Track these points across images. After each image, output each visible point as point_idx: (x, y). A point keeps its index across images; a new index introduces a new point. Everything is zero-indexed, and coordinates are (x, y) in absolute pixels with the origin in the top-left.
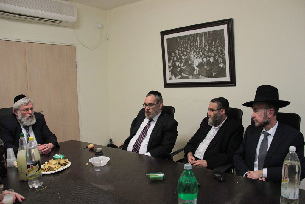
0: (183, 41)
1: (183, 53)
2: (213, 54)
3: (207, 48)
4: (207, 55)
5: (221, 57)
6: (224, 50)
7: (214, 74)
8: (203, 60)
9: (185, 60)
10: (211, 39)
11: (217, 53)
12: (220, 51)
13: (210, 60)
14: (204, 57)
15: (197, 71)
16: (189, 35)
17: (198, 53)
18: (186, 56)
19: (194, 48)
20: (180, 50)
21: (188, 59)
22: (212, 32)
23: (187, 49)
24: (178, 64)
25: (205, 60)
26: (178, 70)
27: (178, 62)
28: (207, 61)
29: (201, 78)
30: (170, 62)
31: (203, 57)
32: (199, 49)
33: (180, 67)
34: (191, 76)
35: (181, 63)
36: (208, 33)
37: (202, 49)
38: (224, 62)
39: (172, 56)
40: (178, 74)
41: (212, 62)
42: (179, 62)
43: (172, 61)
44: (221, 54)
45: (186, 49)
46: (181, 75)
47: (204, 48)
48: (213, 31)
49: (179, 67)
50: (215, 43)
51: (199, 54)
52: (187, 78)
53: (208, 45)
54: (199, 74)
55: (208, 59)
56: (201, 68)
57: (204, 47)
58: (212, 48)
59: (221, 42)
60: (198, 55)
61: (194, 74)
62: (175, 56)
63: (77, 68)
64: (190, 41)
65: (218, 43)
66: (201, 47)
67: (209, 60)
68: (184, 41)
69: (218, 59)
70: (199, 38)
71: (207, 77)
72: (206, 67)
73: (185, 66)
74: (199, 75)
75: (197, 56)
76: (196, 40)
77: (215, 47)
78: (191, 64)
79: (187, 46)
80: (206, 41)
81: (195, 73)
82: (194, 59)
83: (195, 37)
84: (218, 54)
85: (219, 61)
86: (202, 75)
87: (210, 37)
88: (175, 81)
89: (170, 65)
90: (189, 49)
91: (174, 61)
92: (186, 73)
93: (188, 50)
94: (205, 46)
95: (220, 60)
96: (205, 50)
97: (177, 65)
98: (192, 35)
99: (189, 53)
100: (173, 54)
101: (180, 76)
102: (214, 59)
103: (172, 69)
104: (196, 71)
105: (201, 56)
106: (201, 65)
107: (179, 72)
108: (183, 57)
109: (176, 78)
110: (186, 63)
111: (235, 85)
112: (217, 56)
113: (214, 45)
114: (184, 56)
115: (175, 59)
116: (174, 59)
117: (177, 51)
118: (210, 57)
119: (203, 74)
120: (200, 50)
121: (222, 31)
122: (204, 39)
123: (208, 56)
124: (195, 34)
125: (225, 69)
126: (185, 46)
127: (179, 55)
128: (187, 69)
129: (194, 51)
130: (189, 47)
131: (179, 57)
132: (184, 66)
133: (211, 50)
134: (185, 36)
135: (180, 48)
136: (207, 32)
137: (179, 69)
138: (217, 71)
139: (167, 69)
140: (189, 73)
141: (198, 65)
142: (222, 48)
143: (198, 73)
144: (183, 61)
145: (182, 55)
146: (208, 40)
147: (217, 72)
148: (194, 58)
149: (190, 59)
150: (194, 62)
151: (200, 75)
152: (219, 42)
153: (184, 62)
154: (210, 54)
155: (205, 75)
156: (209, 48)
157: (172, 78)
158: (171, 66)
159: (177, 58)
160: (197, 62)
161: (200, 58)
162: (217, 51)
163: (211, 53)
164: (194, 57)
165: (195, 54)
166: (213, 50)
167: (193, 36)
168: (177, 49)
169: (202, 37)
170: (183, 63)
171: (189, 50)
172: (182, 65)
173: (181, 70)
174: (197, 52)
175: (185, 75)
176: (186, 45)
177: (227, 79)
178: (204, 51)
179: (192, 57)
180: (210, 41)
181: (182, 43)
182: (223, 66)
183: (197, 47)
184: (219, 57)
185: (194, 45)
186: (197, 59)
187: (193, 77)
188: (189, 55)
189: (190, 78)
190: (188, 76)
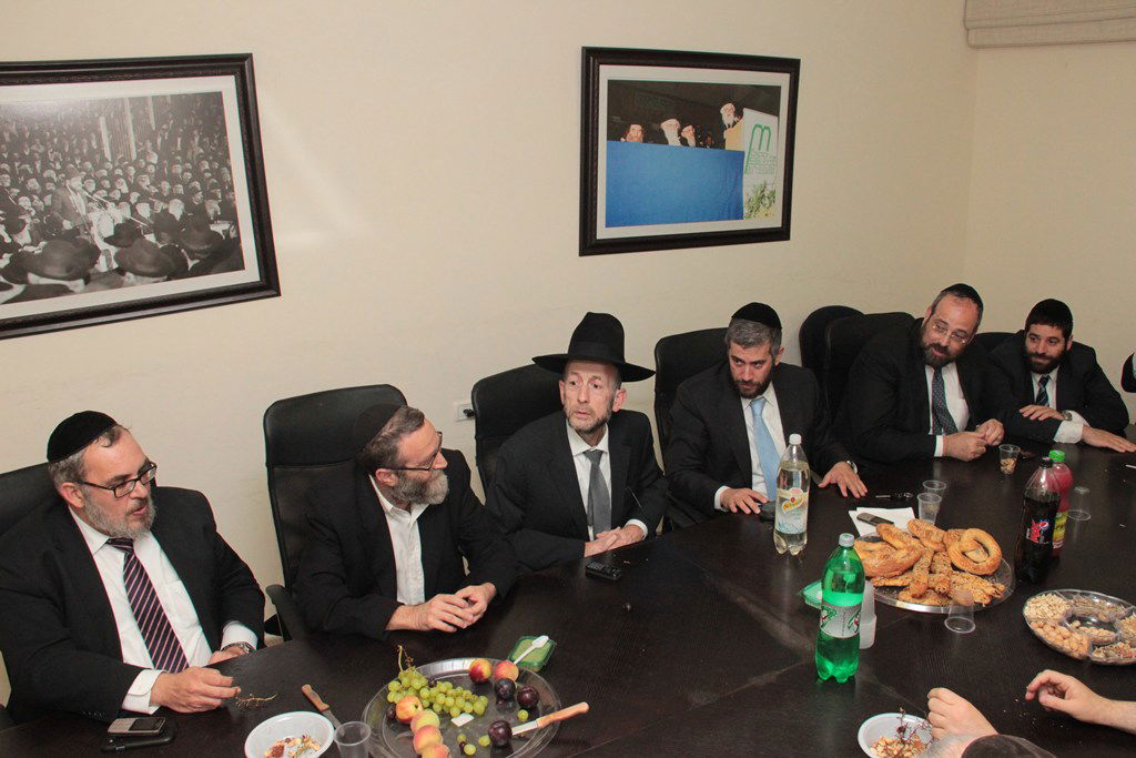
1: (25, 182)
2: (180, 189)
3: (148, 164)
4: (154, 190)
5: (216, 198)
6: (225, 170)
7: (191, 264)
8: (134, 210)
9: (39, 214)
10: (165, 127)
11: (197, 184)
12: (208, 175)
13: (171, 211)
14: (140, 200)
15: (109, 260)
17: (107, 184)
18: (41, 199)
19: (83, 161)
21: (57, 210)
22: (169, 100)
25: (144, 210)
28: (155, 216)
29: (132, 285)
32: (109, 165)
33: (13, 248)
34: (80, 282)
36: (150, 103)
37: (125, 169)
38: (229, 214)
40: (3, 280)
41: (178, 218)
42: (4, 227)
44: (214, 186)
45: (38, 165)
46: (24, 281)
47: (135, 164)
48: (175, 97)
49: (4, 247)
50: (186, 145)
51: (113, 188)
52: (62, 291)
53: (155, 150)
54: (121, 271)
55: (160, 206)
56: (129, 246)
57: (134, 157)
58: (173, 162)
59: (211, 140)
60: (109, 191)
61: (99, 273)
65: (201, 144)
66: (122, 160)
67: (165, 211)
68: (20, 132)
69: (202, 205)
70: (109, 122)
71: (161, 279)
72: (151, 238)
73: (43, 243)
74: (123, 274)
75: (104, 198)
76: (94, 130)
77: (186, 161)
78: (75, 231)
79: (43, 155)
80: (146, 135)
81: (102, 265)
82: (89, 210)
84: (203, 185)
85: (211, 212)
86: (137, 273)
87: (161, 119)
90: (58, 166)
92: (49, 270)
93: (50, 173)
94: (143, 154)
95: (213, 207)
96: (141, 171)
99: (58, 185)
101: (18, 289)
102: (189, 206)
104: (102, 259)
105: (125, 198)
107: (6, 272)
108: (24, 202)
110: (47, 230)
111: (279, 294)
112: (199, 196)
113: (182, 153)
114: (32, 200)
118: (167, 200)
119: (140, 267)
120: (119, 172)
121: (215, 98)
122: (135, 125)
123: (159, 196)
125: (238, 240)
126: (32, 152)
128: (57, 256)
130: (56, 159)
132: (35, 243)
133: (169, 171)
136: (144, 99)
137: (6, 256)
138: (203, 252)
140: (68, 270)
141: (111, 233)
142: (216, 165)
143: (115, 266)
144: (28, 220)
145: (20, 195)
146: (155, 133)
147: (203, 256)
148: (91, 204)
149: (66, 210)
150: (90, 224)
151: (128, 274)
152: (206, 140)
154: (166, 186)
155: (152, 270)
156: (159, 165)
160: (103, 223)
161: (117, 203)
162: (198, 175)
163: (173, 184)
164: (90, 200)
165: (92, 187)
166: (180, 171)
169: (120, 116)
170: (27, 228)
171: (58, 172)
172: (24, 238)
173: (22, 259)
174: (104, 178)
175: (46, 281)
176: (34, 147)
177: (250, 274)
179: (77, 201)
180: (163, 137)
181: (7, 139)
182: (227, 233)
183: (98, 157)
184: (209, 196)
185: (81, 150)
186: (106, 208)
187: (90, 285)
188: (60, 192)
189: (75, 290)
190: (65, 283)
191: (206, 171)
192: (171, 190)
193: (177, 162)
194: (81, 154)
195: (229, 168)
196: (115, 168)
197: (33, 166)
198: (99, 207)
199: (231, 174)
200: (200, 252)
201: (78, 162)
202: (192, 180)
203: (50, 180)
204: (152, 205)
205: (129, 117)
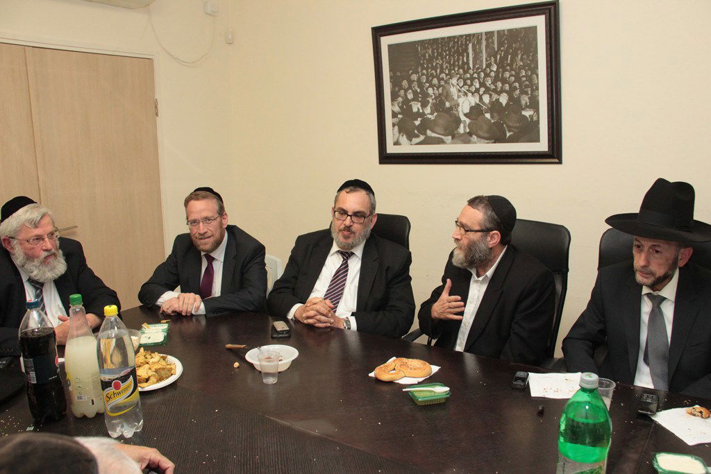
0: (430, 51)
1: (432, 80)
2: (507, 87)
3: (491, 71)
4: (493, 87)
5: (526, 93)
6: (535, 76)
7: (508, 134)
8: (481, 99)
9: (436, 98)
10: (502, 49)
11: (517, 84)
12: (524, 79)
13: (501, 101)
14: (484, 93)
15: (465, 127)
16: (449, 38)
17: (469, 82)
19: (459, 69)
20: (423, 74)
21: (444, 97)
22: (506, 33)
24: (416, 107)
25: (486, 99)
26: (417, 123)
27: (416, 103)
28: (492, 103)
29: (476, 143)
30: (396, 103)
32: (471, 71)
33: (422, 115)
34: (450, 137)
35: (424, 105)
36: (496, 34)
37: (479, 74)
38: (534, 105)
39: (401, 88)
40: (416, 132)
41: (504, 105)
42: (420, 104)
43: (400, 99)
44: (527, 86)
45: (438, 71)
46: (425, 134)
47: (484, 71)
48: (510, 30)
49: (419, 115)
50: (513, 60)
51: (472, 85)
52: (441, 142)
53: (496, 63)
54: (470, 134)
55: (495, 97)
56: (476, 119)
57: (484, 67)
58: (505, 70)
59: (528, 57)
60: (470, 86)
61: (459, 133)
62: (410, 87)
63: (157, 115)
64: (450, 50)
65: (522, 59)
66: (478, 69)
67: (497, 100)
68: (433, 53)
69: (519, 98)
70: (474, 46)
71: (491, 141)
72: (488, 116)
73: (436, 114)
74: (471, 136)
75: (467, 90)
76: (466, 50)
77: (512, 69)
78: (451, 108)
79: (442, 66)
80: (492, 54)
81: (461, 130)
82: (459, 97)
83: (462, 42)
84: (520, 85)
85: (523, 103)
86: (479, 136)
87: (500, 44)
88: (407, 147)
89: (397, 109)
90: (447, 72)
91: (406, 101)
92: (437, 129)
93: (443, 75)
94: (489, 65)
95: (525, 100)
96: (487, 75)
97: (415, 110)
98: (454, 37)
99: (446, 82)
100: (405, 83)
101: (422, 138)
102: (511, 98)
103: (401, 120)
104: (462, 125)
105: (477, 91)
106: (475, 112)
107: (418, 128)
108: (430, 91)
109: (411, 141)
110: (439, 106)
111: (560, 162)
112: (518, 92)
113: (511, 65)
114: (434, 89)
115: (410, 96)
116: (406, 96)
117: (414, 77)
118: (499, 93)
119: (481, 133)
120: (476, 75)
121: (533, 30)
122: (487, 47)
123: (495, 91)
124: (461, 36)
125: (538, 122)
126: (437, 64)
127: (420, 85)
128: (441, 122)
129: (460, 78)
130: (447, 67)
131: (419, 90)
132: (432, 113)
133: (502, 76)
134: (438, 39)
135: (422, 69)
136: (493, 32)
137: (419, 119)
138: (516, 128)
139: (389, 120)
140: (445, 130)
141: (467, 111)
142: (529, 73)
143: (468, 130)
144: (431, 101)
145: (429, 87)
146: (497, 53)
147: (517, 131)
148: (460, 94)
149: (448, 96)
150: (458, 105)
151: (474, 136)
152: (525, 56)
153: (433, 104)
154: (499, 84)
155: (486, 135)
156: (497, 72)
157: (401, 141)
158: (399, 113)
159: (415, 93)
160: (465, 104)
161: (473, 94)
162: (518, 79)
163: (503, 84)
164: (460, 91)
165: (462, 84)
166: (508, 76)
167: (458, 40)
168: (417, 72)
169: (479, 42)
170: (430, 105)
171: (447, 75)
172: (428, 110)
173: (425, 121)
174: (468, 79)
175: (434, 135)
176: (438, 62)
177: (542, 146)
178: (484, 78)
179: (453, 91)
180: (501, 55)
181: (427, 57)
182: (531, 117)
183: (466, 67)
184: (523, 92)
185: (459, 63)
186: (467, 96)
187: (455, 140)
188: (446, 86)
189: (447, 142)
190: (443, 137)
191: (523, 76)
192: (502, 87)
193: (507, 70)
194: (458, 65)
195: (537, 75)
196: (474, 73)
197: (436, 71)
198: (464, 95)
199: (538, 79)
200: (514, 127)
201: (456, 69)
202: (514, 82)
203: (443, 79)
204: (491, 96)
205: (484, 43)
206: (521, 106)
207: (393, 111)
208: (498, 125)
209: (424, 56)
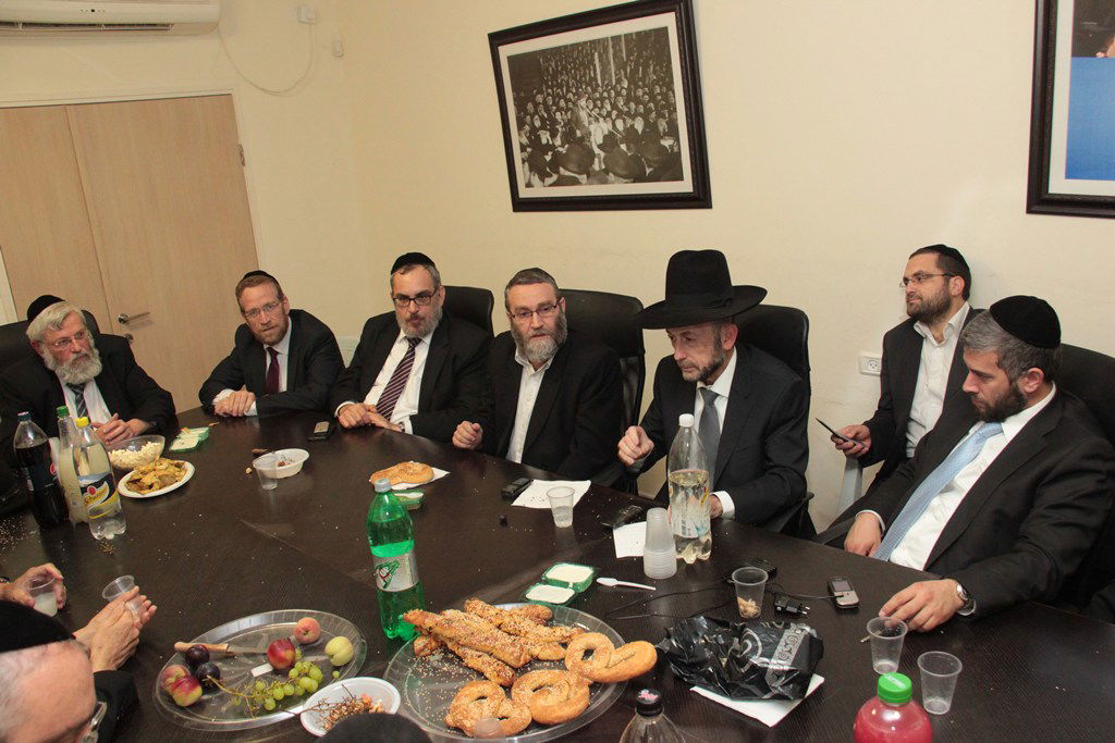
0: (553, 64)
1: (559, 102)
2: (641, 109)
3: (623, 88)
4: (626, 109)
5: (663, 116)
6: (671, 93)
7: (648, 171)
8: (614, 125)
9: (565, 125)
10: (632, 58)
11: (652, 105)
12: (659, 97)
13: (636, 127)
14: (618, 117)
15: (600, 162)
16: (572, 45)
17: (599, 103)
18: (566, 114)
19: (587, 86)
20: (548, 94)
21: (573, 124)
22: (634, 37)
23: (568, 91)
24: (545, 137)
25: (620, 125)
27: (544, 132)
28: (626, 129)
29: (613, 183)
30: (523, 132)
31: (614, 117)
32: (600, 89)
33: (552, 147)
34: (585, 176)
35: (553, 136)
36: (623, 39)
37: (609, 93)
38: (673, 131)
39: (527, 113)
40: (548, 169)
41: (640, 132)
42: (549, 133)
43: (527, 128)
44: (663, 107)
45: (565, 89)
46: (557, 172)
47: (614, 88)
48: (638, 34)
49: (549, 147)
50: (645, 73)
51: (603, 107)
52: (575, 182)
53: (626, 77)
54: (606, 171)
55: (629, 122)
56: (611, 152)
57: (614, 82)
58: (637, 87)
59: (662, 68)
60: (600, 109)
61: (594, 171)
62: (536, 112)
63: (243, 164)
64: (575, 63)
65: (654, 72)
66: (607, 86)
67: (632, 126)
68: (557, 67)
69: (655, 124)
70: (600, 56)
71: (629, 180)
72: (623, 147)
73: (567, 146)
74: (608, 174)
75: (598, 114)
76: (592, 62)
77: (645, 86)
78: (582, 139)
79: (568, 82)
80: (621, 66)
81: (596, 167)
82: (590, 123)
83: (587, 50)
84: (656, 106)
85: (661, 129)
86: (616, 174)
87: (629, 53)
88: (541, 190)
89: (525, 141)
90: (574, 90)
91: (534, 130)
92: (571, 166)
93: (570, 95)
94: (619, 81)
95: (663, 125)
96: (618, 94)
97: (544, 141)
98: (578, 45)
99: (574, 104)
100: (530, 106)
101: (555, 177)
102: (647, 123)
103: (531, 155)
104: (596, 160)
105: (609, 114)
106: (610, 142)
107: (549, 164)
108: (558, 116)
109: (543, 181)
110: (569, 137)
111: (710, 206)
112: (653, 115)
113: (643, 80)
114: (562, 114)
115: (537, 123)
116: (533, 123)
117: (539, 98)
118: (633, 117)
119: (619, 172)
120: (605, 94)
121: (663, 31)
122: (614, 58)
123: (628, 114)
124: (585, 43)
125: (679, 153)
126: (562, 80)
128: (574, 156)
129: (589, 98)
130: (573, 85)
131: (546, 116)
132: (563, 146)
133: (635, 94)
134: (560, 47)
135: (548, 87)
136: (619, 37)
137: (550, 153)
138: (655, 162)
139: (518, 156)
140: (579, 166)
141: (601, 141)
142: (665, 89)
143: (603, 167)
144: (560, 129)
145: (556, 111)
146: (626, 64)
147: (656, 165)
148: (590, 119)
149: (578, 122)
150: (590, 133)
151: (611, 174)
152: (658, 68)
153: (563, 133)
154: (633, 105)
155: (624, 173)
156: (629, 89)
157: (533, 182)
158: (529, 146)
159: (542, 118)
160: (598, 132)
161: (605, 118)
162: (653, 98)
163: (637, 104)
164: (590, 116)
165: (591, 106)
166: (641, 94)
167: (582, 49)
168: (541, 92)
169: (606, 51)
170: (559, 134)
171: (574, 95)
172: (558, 142)
173: (556, 155)
174: (598, 99)
175: (568, 173)
176: (563, 77)
177: (686, 186)
178: (615, 98)
179: (583, 114)
180: (631, 67)
181: (551, 72)
182: (671, 147)
183: (594, 83)
184: (660, 115)
185: (585, 78)
186: (598, 122)
187: (590, 179)
188: (575, 109)
189: (582, 182)
190: (577, 176)
191: (658, 94)
192: (636, 109)
193: (639, 87)
194: (586, 81)
195: (673, 92)
196: (603, 91)
197: (562, 90)
198: (595, 121)
199: (674, 97)
201: (584, 87)
202: (649, 101)
203: (570, 100)
204: (624, 121)
205: (611, 51)
206: (658, 132)
207: (521, 144)
208: (636, 159)
209: (547, 70)
